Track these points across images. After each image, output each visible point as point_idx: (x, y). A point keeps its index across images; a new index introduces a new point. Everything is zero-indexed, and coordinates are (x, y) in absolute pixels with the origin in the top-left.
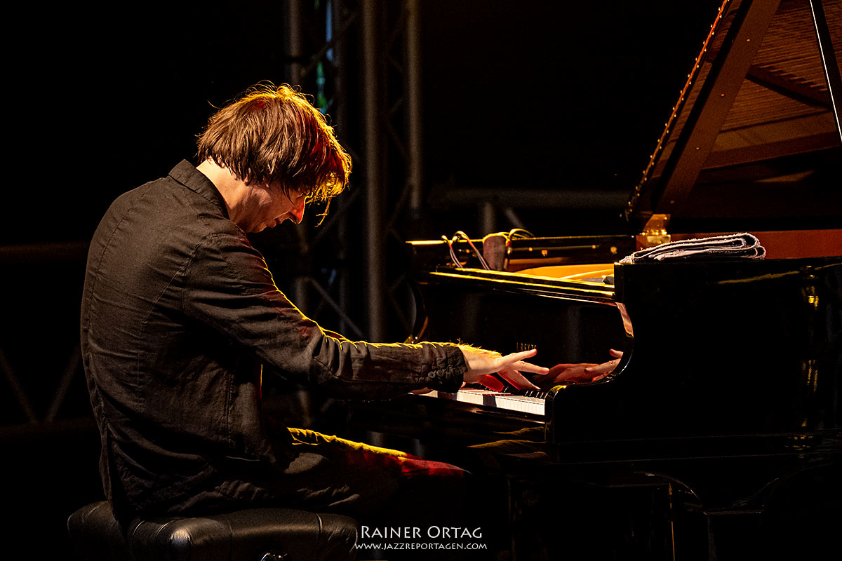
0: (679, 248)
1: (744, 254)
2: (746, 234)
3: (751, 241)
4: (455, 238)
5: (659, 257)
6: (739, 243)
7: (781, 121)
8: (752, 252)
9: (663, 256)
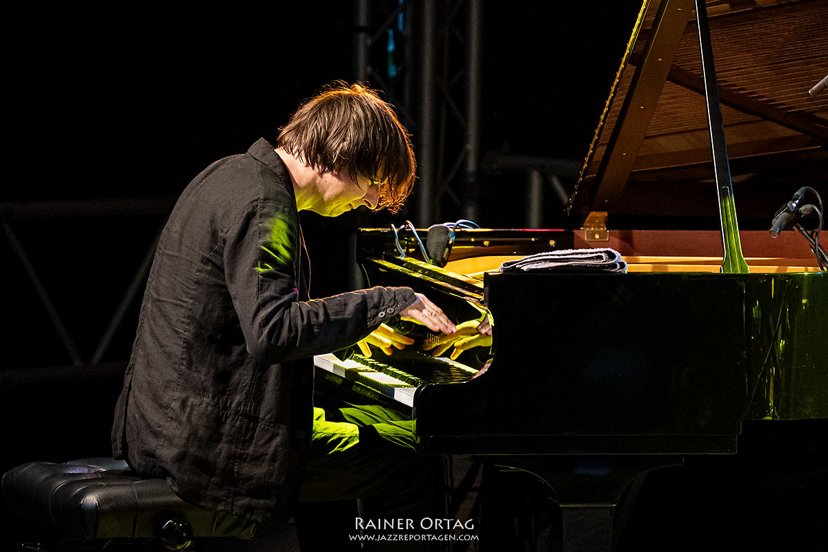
0: (545, 260)
1: (607, 268)
2: (609, 249)
3: (612, 256)
4: (403, 226)
5: (525, 268)
6: (601, 257)
7: (666, 135)
8: (614, 266)
9: (528, 266)
